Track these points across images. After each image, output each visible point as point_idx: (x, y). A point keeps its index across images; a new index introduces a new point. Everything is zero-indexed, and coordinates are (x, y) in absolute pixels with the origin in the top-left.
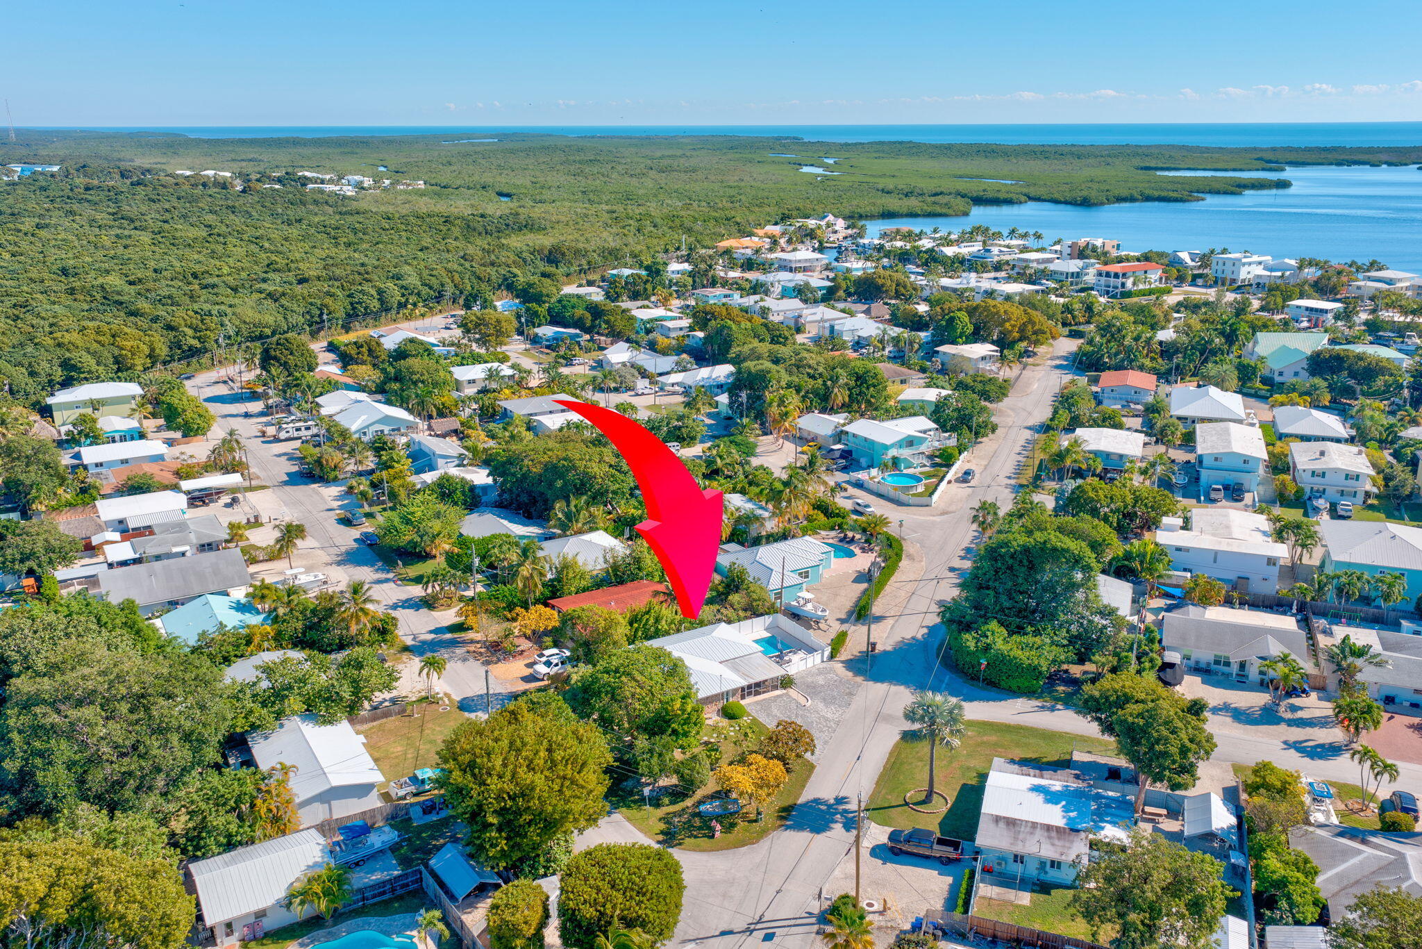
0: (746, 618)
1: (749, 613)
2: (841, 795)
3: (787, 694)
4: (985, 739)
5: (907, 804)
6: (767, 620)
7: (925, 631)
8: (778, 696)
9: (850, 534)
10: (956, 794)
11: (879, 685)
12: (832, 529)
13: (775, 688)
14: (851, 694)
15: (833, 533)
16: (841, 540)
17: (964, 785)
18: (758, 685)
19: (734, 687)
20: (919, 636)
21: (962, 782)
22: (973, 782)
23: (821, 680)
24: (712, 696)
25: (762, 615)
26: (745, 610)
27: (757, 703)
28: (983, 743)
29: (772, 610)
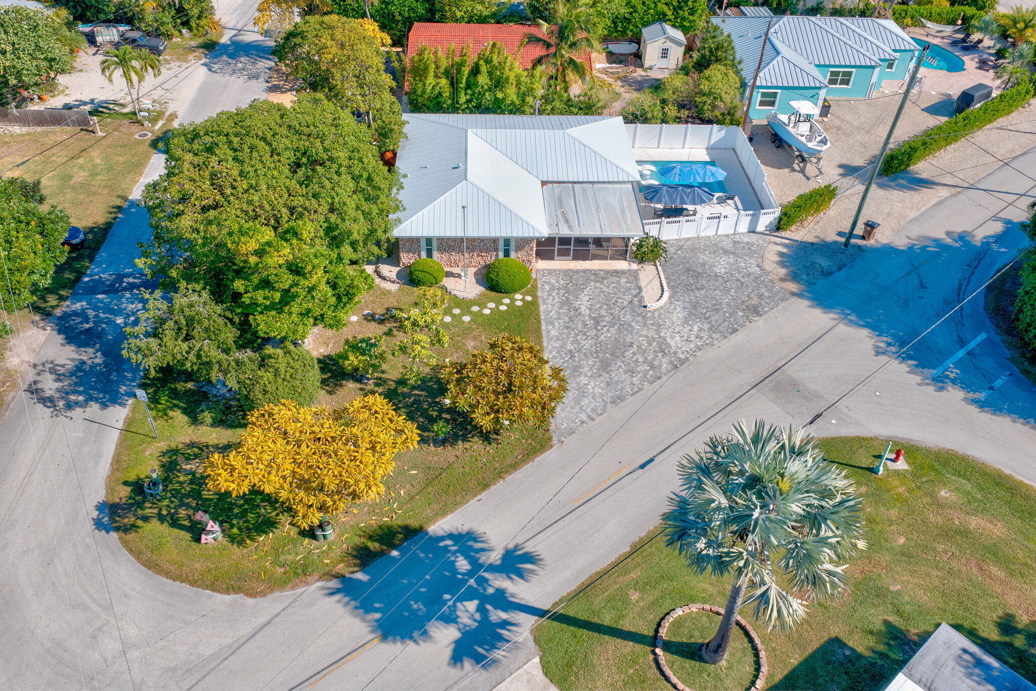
0: (678, 120)
1: (685, 113)
2: (529, 548)
3: (635, 275)
4: (974, 522)
5: (653, 641)
6: (717, 133)
7: (997, 228)
8: (617, 273)
9: (976, 37)
10: (795, 660)
11: (817, 313)
12: (952, 22)
13: (622, 255)
14: (756, 311)
15: (948, 30)
16: (955, 43)
17: (836, 641)
18: (582, 242)
19: (527, 233)
20: (979, 236)
21: (836, 630)
22: (861, 644)
23: (721, 266)
24: (482, 240)
25: (710, 122)
26: (681, 106)
27: (567, 273)
28: (964, 533)
29: (729, 118)
